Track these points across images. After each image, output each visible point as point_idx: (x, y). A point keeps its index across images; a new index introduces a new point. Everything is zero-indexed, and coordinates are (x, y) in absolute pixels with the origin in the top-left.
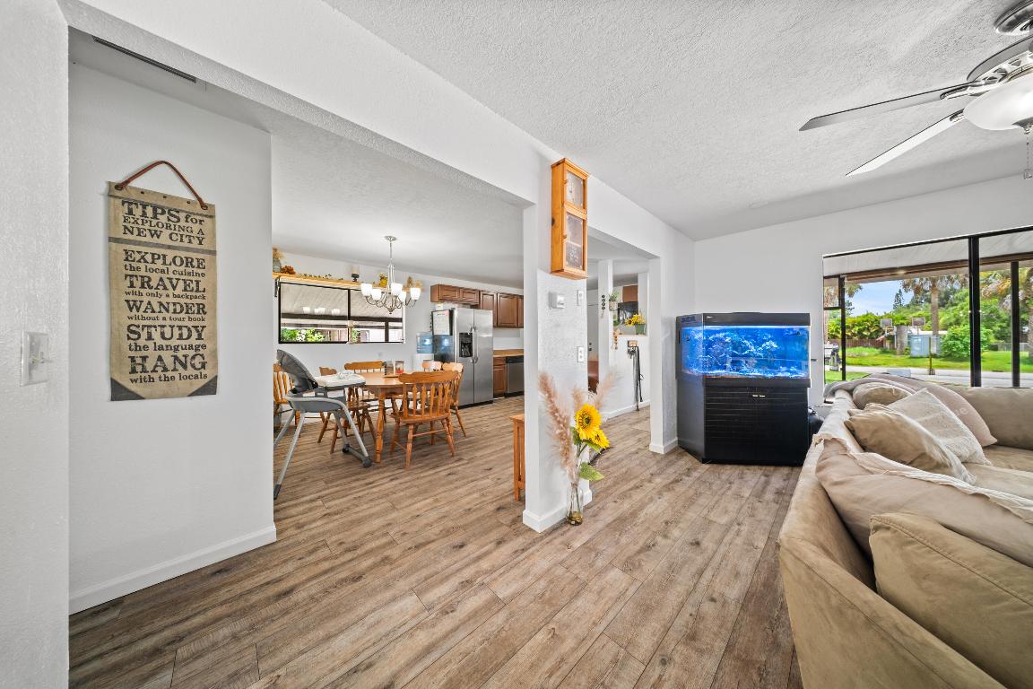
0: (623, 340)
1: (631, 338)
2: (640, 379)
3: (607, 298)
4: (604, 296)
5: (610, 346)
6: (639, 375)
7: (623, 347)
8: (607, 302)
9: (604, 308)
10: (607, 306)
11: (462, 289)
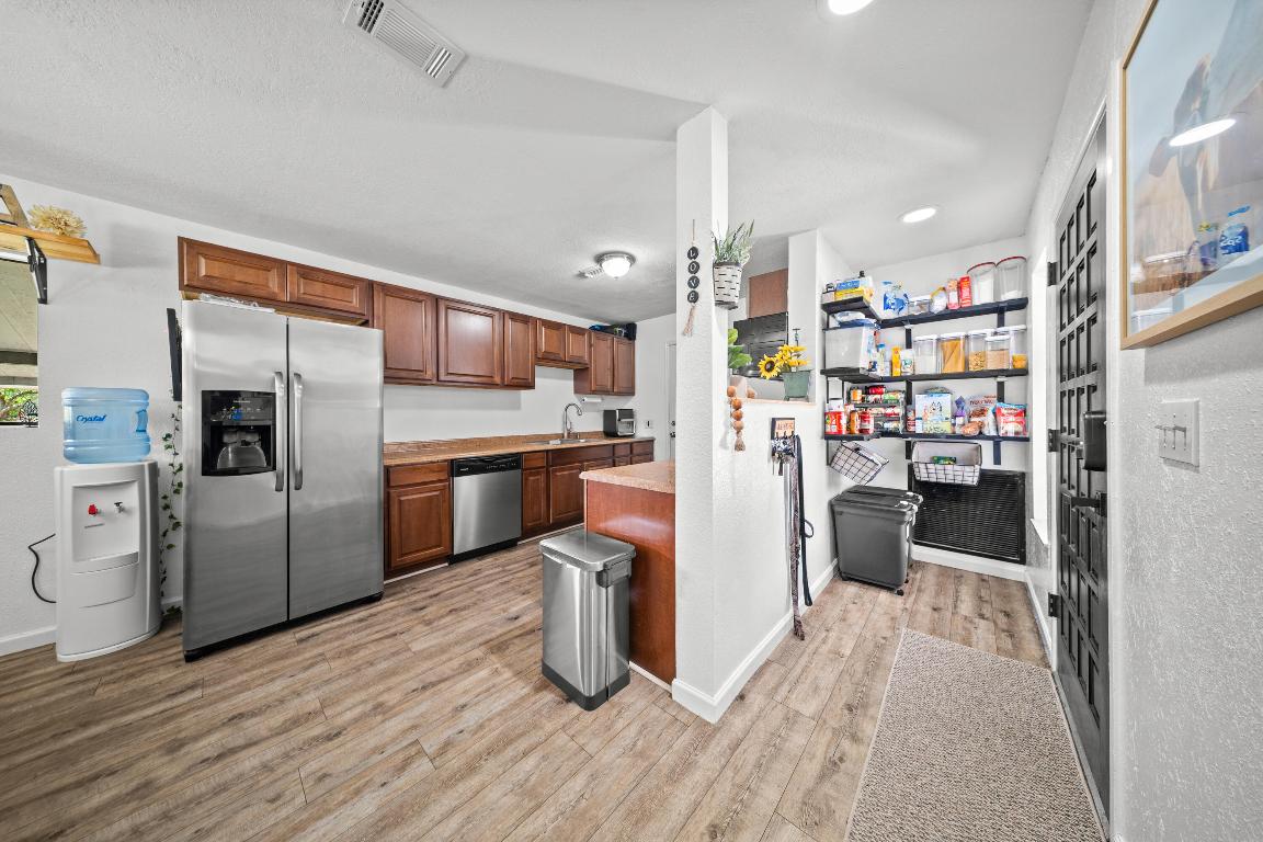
0: (757, 415)
1: (782, 409)
2: (804, 535)
3: (706, 259)
4: (694, 252)
5: (717, 439)
6: (802, 521)
7: (758, 440)
8: (705, 274)
9: (694, 298)
10: (706, 290)
11: (295, 268)
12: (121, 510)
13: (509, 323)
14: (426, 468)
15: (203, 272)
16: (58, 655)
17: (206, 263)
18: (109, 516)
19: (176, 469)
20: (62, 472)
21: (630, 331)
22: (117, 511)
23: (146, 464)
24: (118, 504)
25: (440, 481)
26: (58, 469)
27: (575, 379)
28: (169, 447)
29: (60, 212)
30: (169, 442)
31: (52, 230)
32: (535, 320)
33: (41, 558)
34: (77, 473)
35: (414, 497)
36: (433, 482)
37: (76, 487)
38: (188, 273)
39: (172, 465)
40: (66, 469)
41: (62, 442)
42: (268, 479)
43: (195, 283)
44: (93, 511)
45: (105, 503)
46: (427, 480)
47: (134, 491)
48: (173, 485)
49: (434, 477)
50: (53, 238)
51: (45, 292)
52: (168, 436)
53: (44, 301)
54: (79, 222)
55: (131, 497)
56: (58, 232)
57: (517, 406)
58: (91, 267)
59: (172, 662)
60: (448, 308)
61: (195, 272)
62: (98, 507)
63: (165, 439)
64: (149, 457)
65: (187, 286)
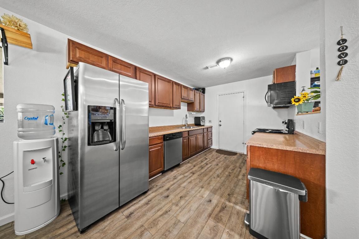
4: (343, 41)
9: (344, 63)
11: (111, 58)
12: (45, 161)
13: (175, 86)
14: (157, 138)
15: (78, 55)
16: (16, 232)
17: (79, 52)
18: (40, 164)
19: (64, 140)
20: (18, 144)
21: (203, 90)
22: (43, 162)
23: (55, 139)
24: (44, 159)
25: (161, 143)
26: (15, 143)
27: (188, 106)
28: (61, 131)
29: (17, 19)
30: (61, 128)
31: (13, 27)
32: (181, 85)
33: (5, 183)
34: (24, 144)
35: (153, 150)
36: (159, 144)
37: (25, 151)
38: (72, 55)
39: (62, 138)
40: (19, 143)
41: (16, 129)
42: (113, 145)
43: (75, 60)
44: (33, 162)
45: (38, 158)
46: (158, 143)
47: (51, 151)
48: (62, 147)
49: (159, 141)
50: (14, 31)
51: (7, 59)
52: (60, 126)
53: (6, 63)
54: (26, 25)
55: (49, 155)
56: (16, 28)
57: (172, 115)
58: (28, 50)
59: (73, 234)
60: (158, 79)
61: (75, 55)
62: (35, 160)
63: (59, 127)
64: (55, 135)
65: (71, 61)
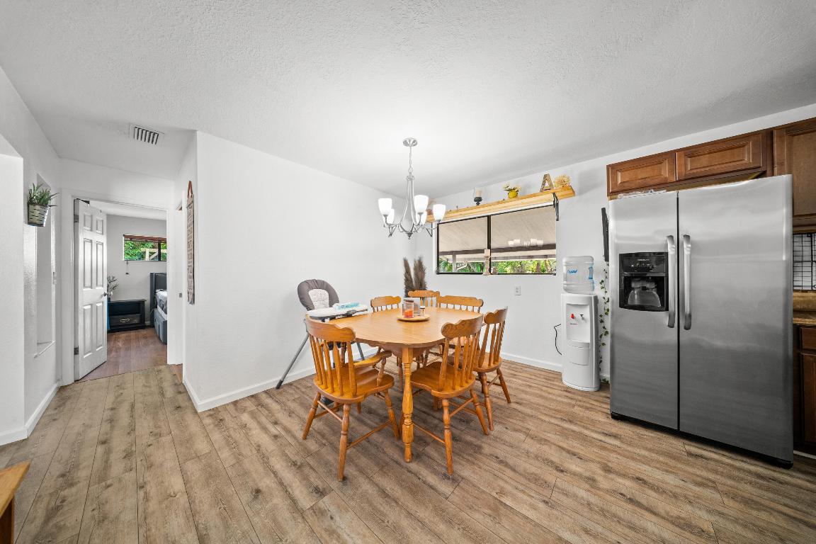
12: (583, 319)
15: (620, 181)
16: (563, 379)
17: (621, 175)
18: (579, 321)
19: (606, 301)
22: (581, 319)
23: (593, 296)
24: (582, 316)
26: (562, 295)
28: (602, 288)
29: (562, 177)
30: (603, 285)
31: (562, 186)
34: (568, 298)
37: (567, 304)
38: (612, 184)
39: (604, 298)
41: (563, 283)
43: (616, 189)
44: (573, 317)
45: (577, 314)
47: (588, 310)
48: (605, 309)
50: (562, 190)
51: (558, 216)
52: (603, 281)
53: (558, 219)
55: (587, 313)
58: (572, 198)
61: (615, 183)
63: (601, 283)
64: (594, 292)
65: (612, 192)
